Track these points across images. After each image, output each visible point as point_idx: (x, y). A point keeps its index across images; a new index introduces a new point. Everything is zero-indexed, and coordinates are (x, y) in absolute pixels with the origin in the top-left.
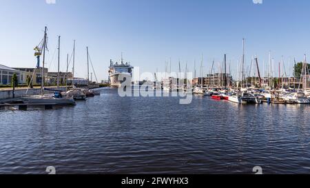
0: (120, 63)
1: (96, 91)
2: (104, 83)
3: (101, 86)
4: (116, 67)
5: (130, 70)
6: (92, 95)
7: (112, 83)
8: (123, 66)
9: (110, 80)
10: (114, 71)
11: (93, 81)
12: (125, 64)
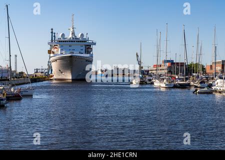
0: (69, 36)
1: (26, 91)
2: (39, 74)
3: (35, 80)
4: (63, 43)
5: (88, 48)
6: (17, 98)
7: (56, 75)
8: (75, 40)
9: (50, 68)
10: (58, 51)
11: (19, 71)
12: (79, 36)
